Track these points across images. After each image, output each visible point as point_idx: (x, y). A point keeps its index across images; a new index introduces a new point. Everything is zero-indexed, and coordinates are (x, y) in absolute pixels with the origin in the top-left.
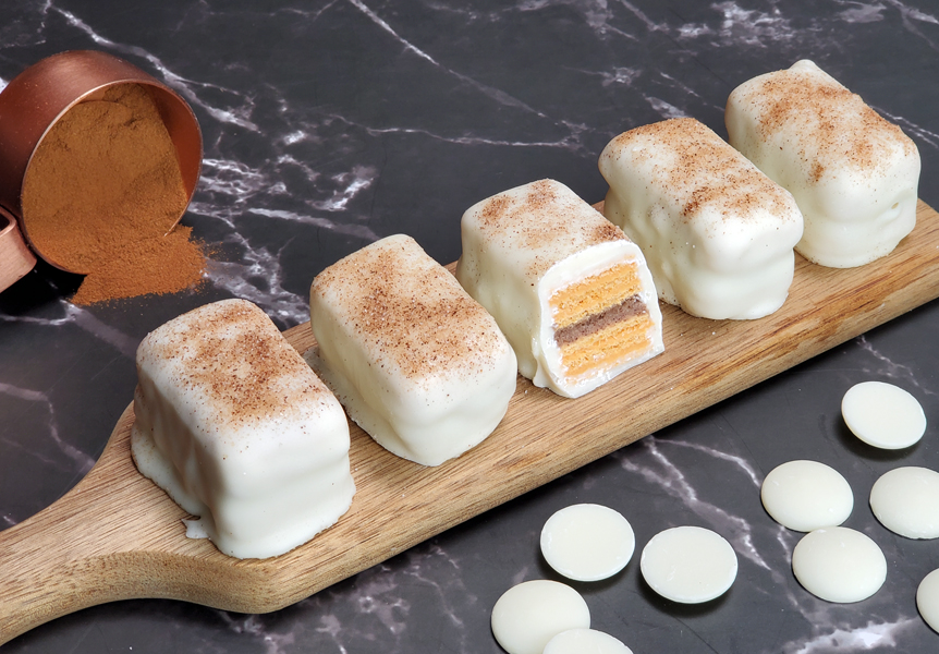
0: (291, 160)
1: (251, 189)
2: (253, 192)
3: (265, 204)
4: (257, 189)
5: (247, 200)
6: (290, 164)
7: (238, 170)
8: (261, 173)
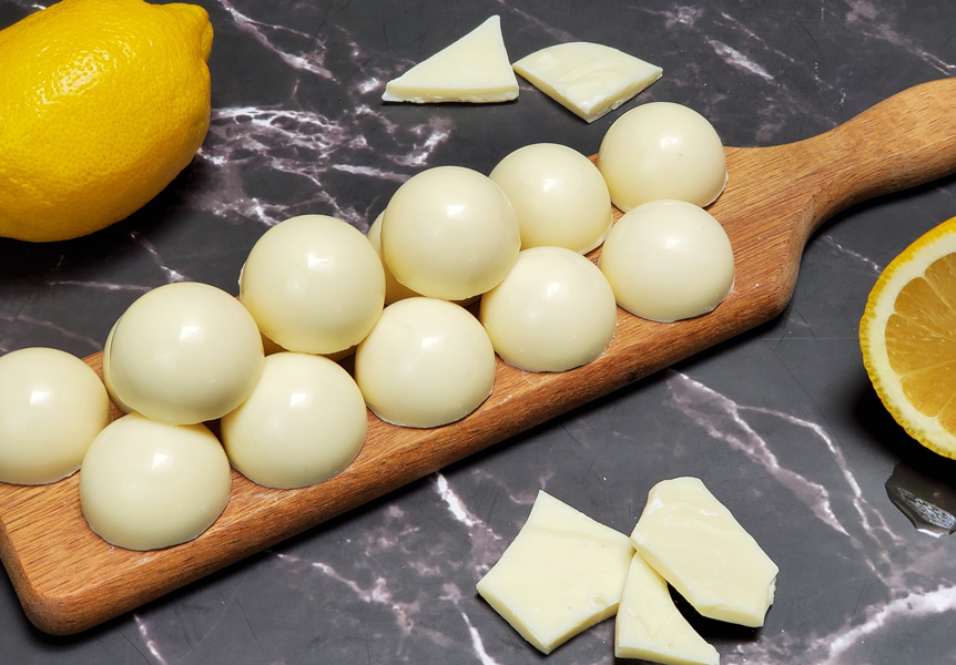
0: (368, 110)
1: (332, 143)
2: (335, 147)
3: (348, 159)
4: (338, 143)
5: (330, 155)
6: (367, 114)
7: (318, 122)
8: (340, 125)
